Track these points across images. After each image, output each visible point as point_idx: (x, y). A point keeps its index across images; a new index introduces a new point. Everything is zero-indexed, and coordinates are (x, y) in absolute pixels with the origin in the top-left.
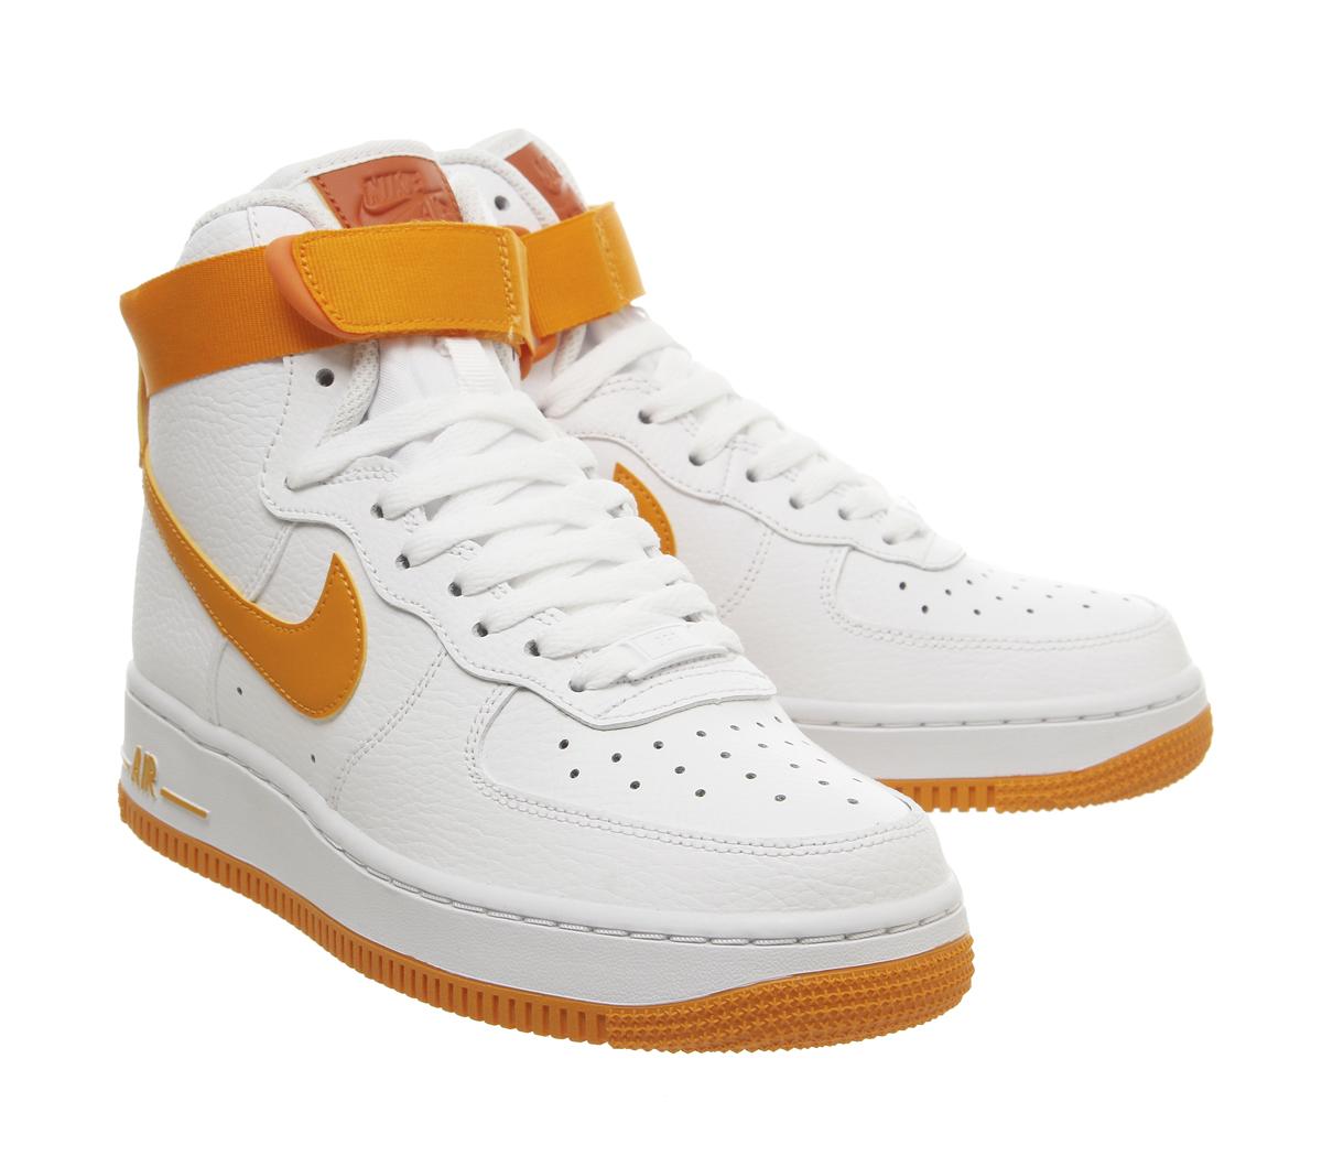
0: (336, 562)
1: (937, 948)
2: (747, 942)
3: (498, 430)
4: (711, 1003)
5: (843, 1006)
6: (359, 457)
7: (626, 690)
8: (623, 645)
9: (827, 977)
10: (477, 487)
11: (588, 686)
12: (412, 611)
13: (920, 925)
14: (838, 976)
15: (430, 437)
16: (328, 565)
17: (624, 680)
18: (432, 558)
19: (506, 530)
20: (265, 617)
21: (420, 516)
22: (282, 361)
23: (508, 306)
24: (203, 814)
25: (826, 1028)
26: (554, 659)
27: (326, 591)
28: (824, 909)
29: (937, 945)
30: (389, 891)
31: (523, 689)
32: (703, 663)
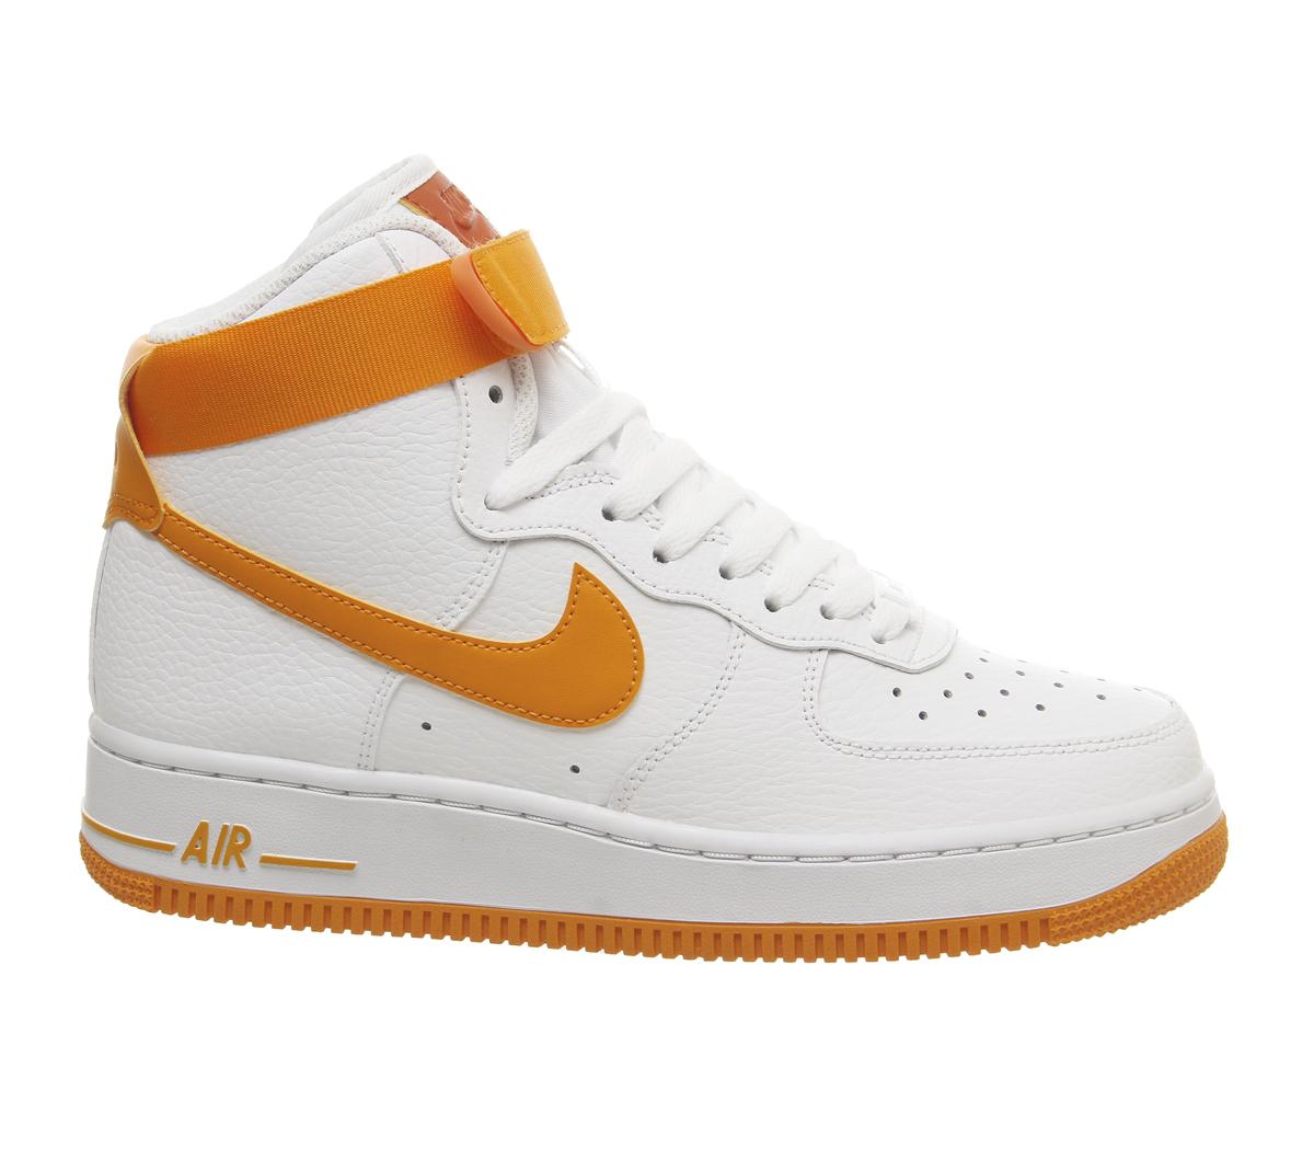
0: (579, 571)
2: (1152, 822)
4: (1140, 881)
6: (567, 466)
7: (911, 635)
11: (887, 636)
12: (693, 601)
16: (568, 577)
17: (908, 626)
18: (691, 549)
20: (476, 643)
21: (657, 512)
22: (452, 384)
24: (351, 867)
26: (849, 619)
27: (572, 602)
30: (752, 867)
31: (833, 651)
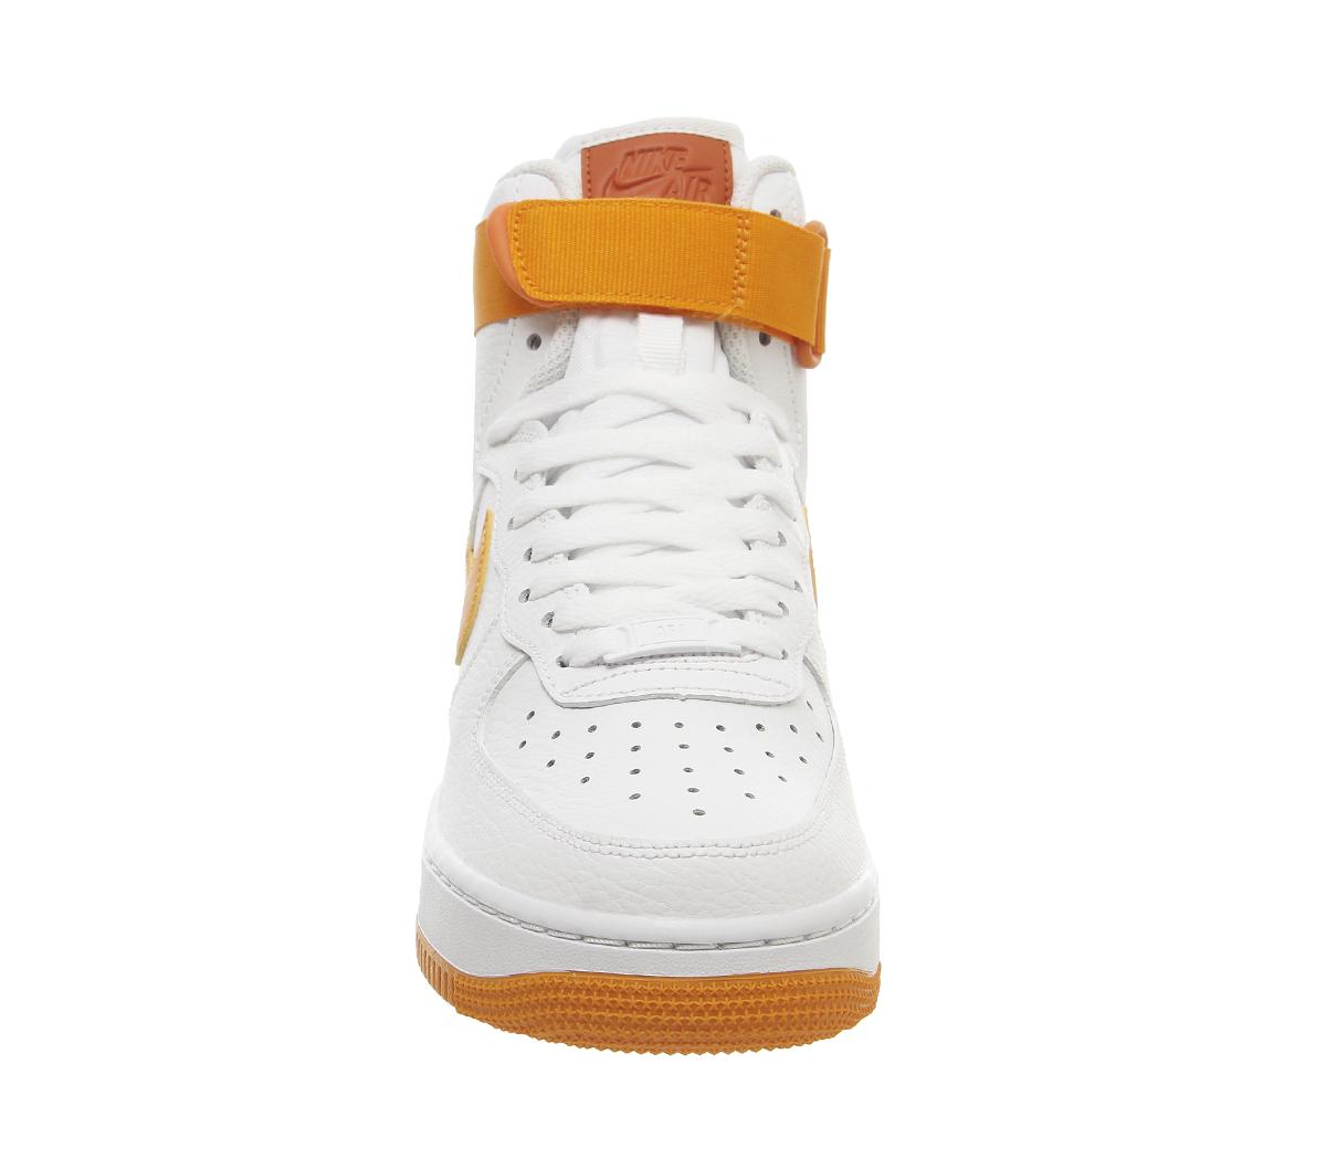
0: (487, 518)
1: (734, 976)
3: (648, 407)
5: (610, 1012)
6: (527, 420)
7: (600, 671)
8: (621, 629)
9: (598, 980)
10: (594, 460)
11: (573, 662)
13: (717, 948)
14: (608, 981)
15: (580, 407)
17: (599, 662)
18: (526, 523)
19: (593, 503)
21: (539, 481)
22: (508, 323)
23: (734, 289)
25: (595, 1032)
26: (558, 632)
28: (610, 911)
29: (734, 972)
31: (528, 658)
32: (702, 658)
